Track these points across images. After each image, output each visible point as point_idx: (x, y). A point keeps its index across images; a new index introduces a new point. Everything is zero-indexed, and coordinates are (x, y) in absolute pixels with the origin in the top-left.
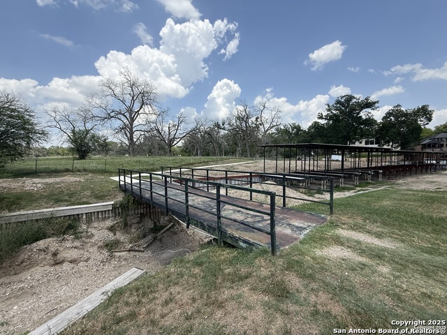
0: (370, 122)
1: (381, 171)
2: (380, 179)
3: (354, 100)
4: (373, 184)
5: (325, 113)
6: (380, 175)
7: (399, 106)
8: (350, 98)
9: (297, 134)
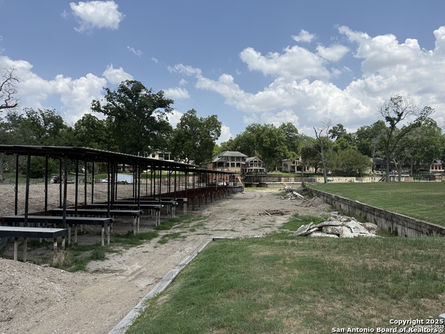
0: (164, 126)
1: (186, 200)
2: (185, 211)
3: (144, 92)
4: (179, 221)
5: (104, 103)
6: (185, 205)
7: (193, 111)
8: (138, 87)
9: (54, 132)
